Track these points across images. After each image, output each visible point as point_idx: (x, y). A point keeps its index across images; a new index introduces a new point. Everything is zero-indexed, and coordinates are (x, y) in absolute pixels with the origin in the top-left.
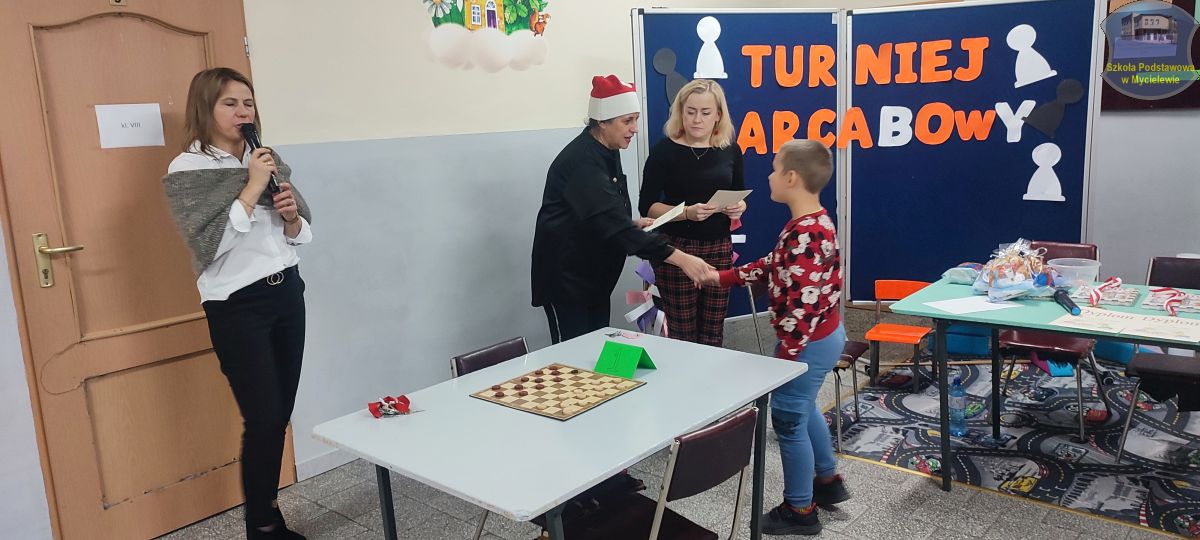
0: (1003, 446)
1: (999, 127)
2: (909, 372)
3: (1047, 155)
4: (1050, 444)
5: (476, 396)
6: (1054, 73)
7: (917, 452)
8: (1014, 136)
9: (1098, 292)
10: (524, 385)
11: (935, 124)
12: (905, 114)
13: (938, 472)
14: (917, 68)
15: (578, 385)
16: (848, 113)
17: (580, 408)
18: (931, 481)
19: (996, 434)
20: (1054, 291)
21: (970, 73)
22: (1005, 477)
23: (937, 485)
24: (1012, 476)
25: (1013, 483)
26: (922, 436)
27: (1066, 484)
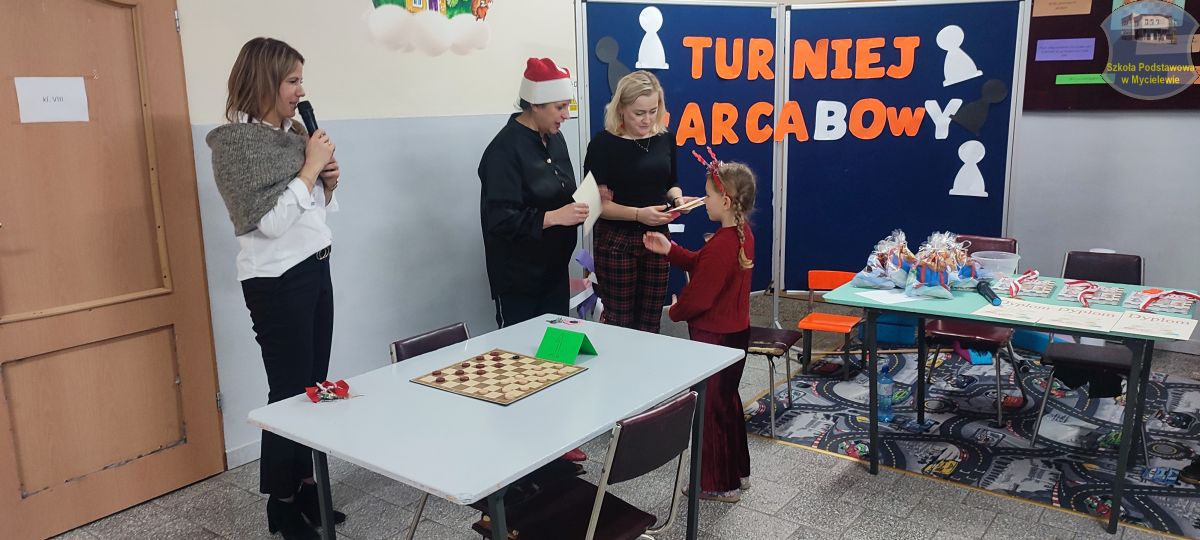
0: (927, 431)
1: (928, 124)
2: (839, 360)
3: (972, 152)
4: (971, 429)
5: (417, 382)
6: (980, 73)
7: (846, 437)
8: (942, 133)
9: (1018, 284)
10: (465, 370)
11: (868, 119)
12: (840, 108)
13: (866, 457)
14: (852, 63)
15: (520, 371)
16: (785, 106)
17: (521, 393)
18: (859, 465)
19: (921, 419)
20: (977, 282)
21: (902, 71)
22: (928, 461)
23: (865, 467)
24: (935, 460)
25: (935, 466)
26: (851, 422)
27: (985, 467)
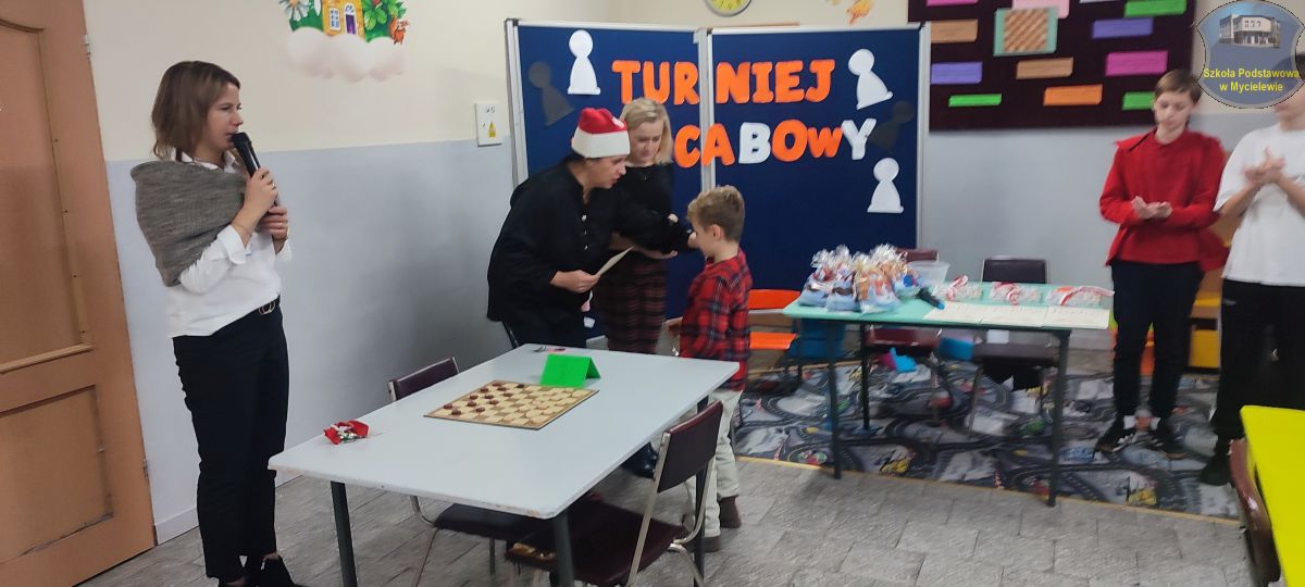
0: (874, 434)
1: (845, 145)
2: (775, 378)
3: (887, 170)
4: (911, 430)
5: (431, 416)
6: (889, 96)
7: (803, 448)
8: (858, 153)
9: (952, 289)
10: (475, 401)
11: (790, 140)
12: (763, 130)
13: (825, 464)
14: (772, 87)
15: (532, 398)
16: (711, 130)
17: (546, 418)
18: (821, 473)
19: (866, 426)
20: (918, 290)
21: (819, 94)
22: (884, 462)
23: (829, 475)
24: (888, 461)
25: (890, 467)
26: (803, 434)
27: (933, 462)
